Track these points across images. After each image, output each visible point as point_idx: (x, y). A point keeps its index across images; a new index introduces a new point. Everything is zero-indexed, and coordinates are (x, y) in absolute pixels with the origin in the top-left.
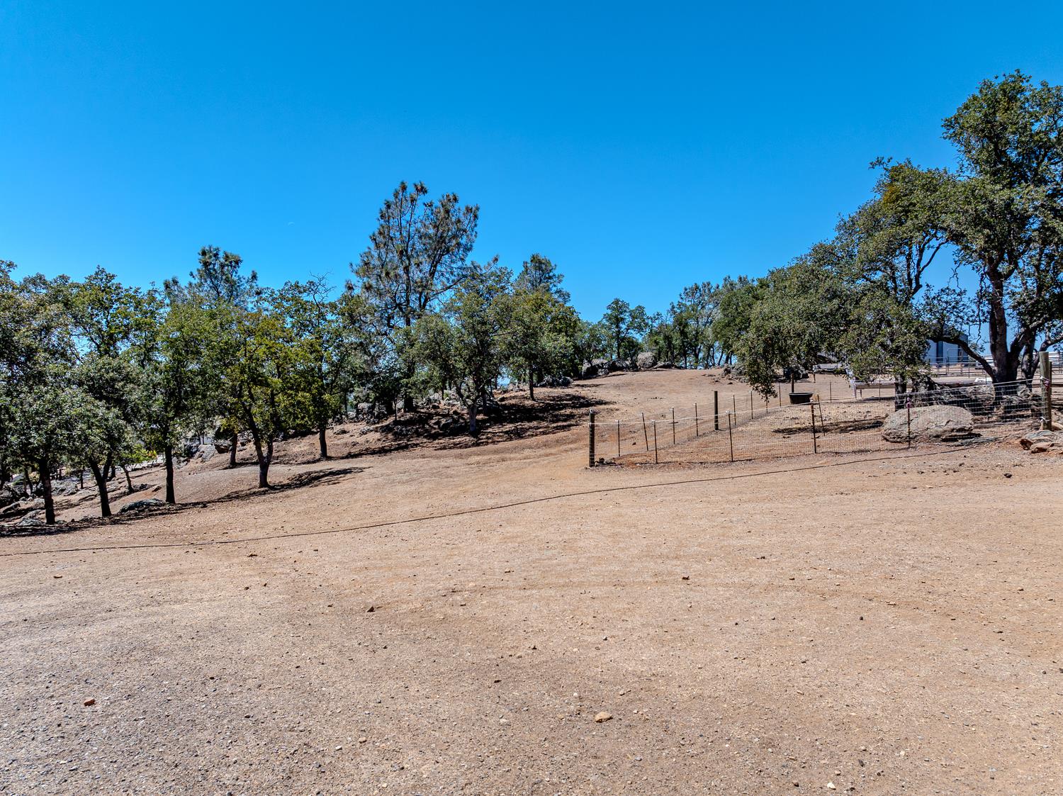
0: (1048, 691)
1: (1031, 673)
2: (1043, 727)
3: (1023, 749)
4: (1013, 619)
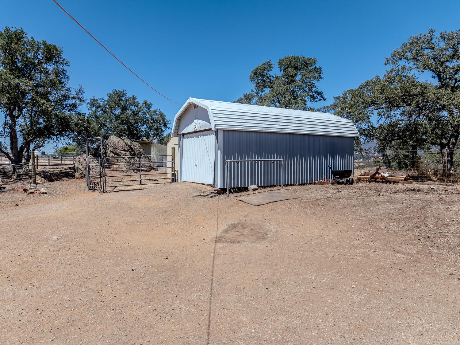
1: (21, 291)
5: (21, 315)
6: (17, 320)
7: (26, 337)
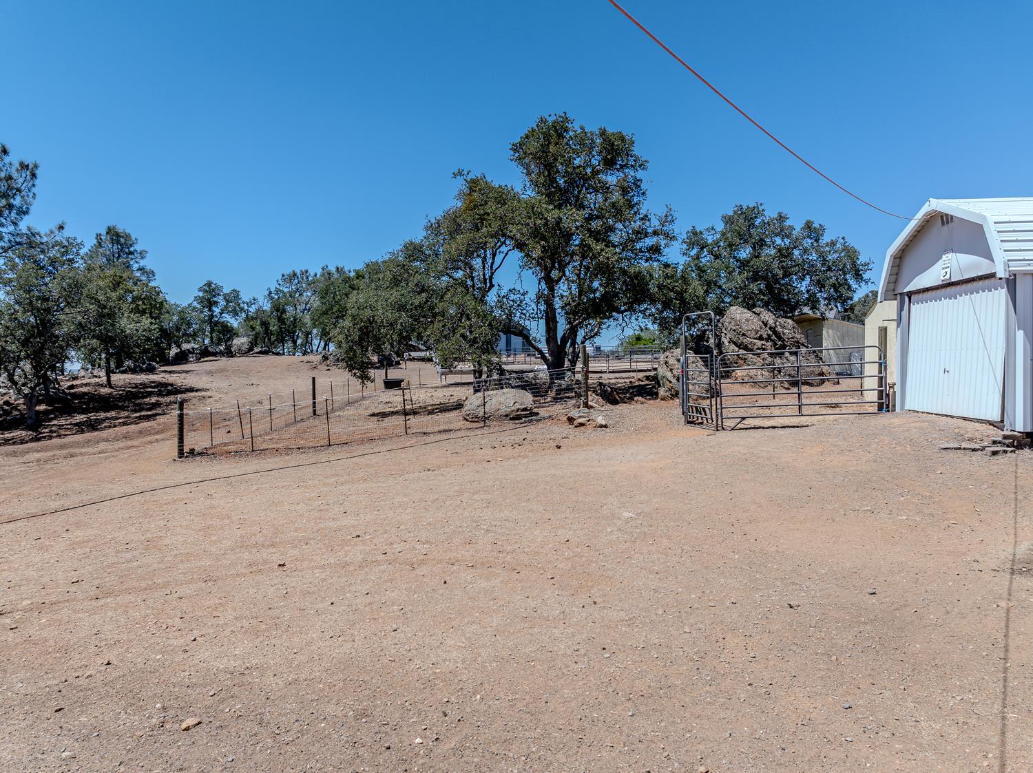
0: (585, 621)
1: (574, 609)
2: (582, 652)
3: (569, 673)
4: (561, 566)
5: (577, 652)
6: (571, 661)
7: (587, 696)
